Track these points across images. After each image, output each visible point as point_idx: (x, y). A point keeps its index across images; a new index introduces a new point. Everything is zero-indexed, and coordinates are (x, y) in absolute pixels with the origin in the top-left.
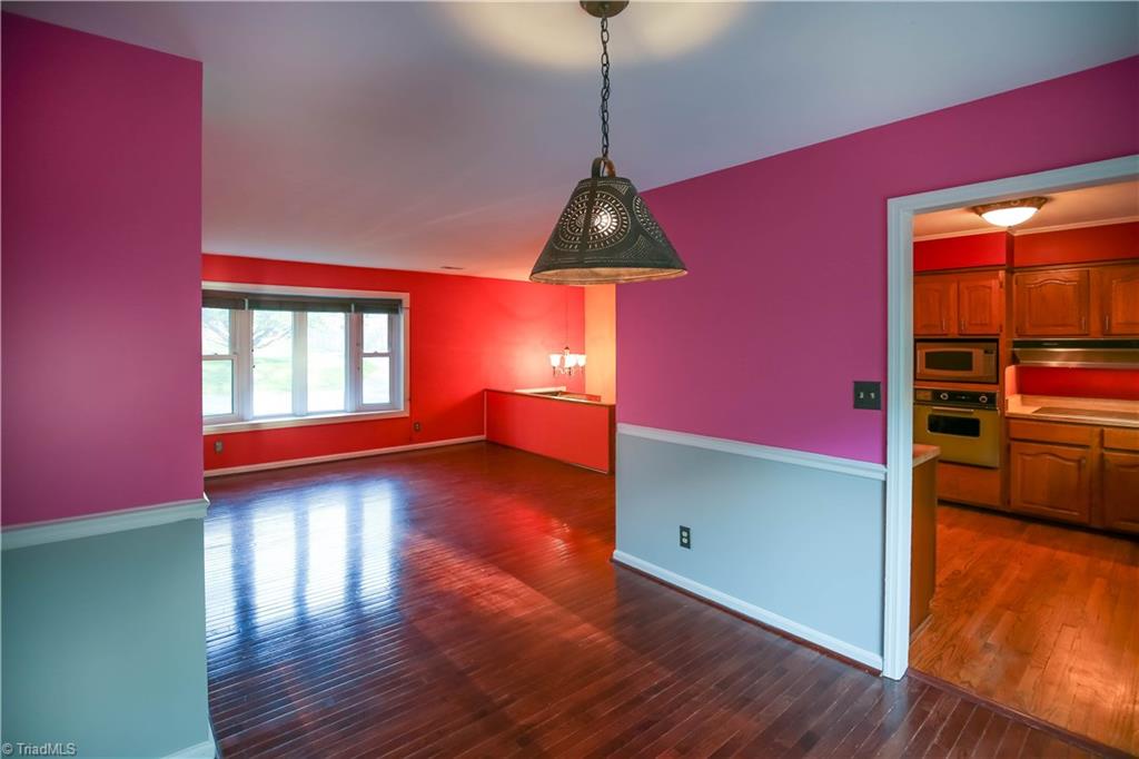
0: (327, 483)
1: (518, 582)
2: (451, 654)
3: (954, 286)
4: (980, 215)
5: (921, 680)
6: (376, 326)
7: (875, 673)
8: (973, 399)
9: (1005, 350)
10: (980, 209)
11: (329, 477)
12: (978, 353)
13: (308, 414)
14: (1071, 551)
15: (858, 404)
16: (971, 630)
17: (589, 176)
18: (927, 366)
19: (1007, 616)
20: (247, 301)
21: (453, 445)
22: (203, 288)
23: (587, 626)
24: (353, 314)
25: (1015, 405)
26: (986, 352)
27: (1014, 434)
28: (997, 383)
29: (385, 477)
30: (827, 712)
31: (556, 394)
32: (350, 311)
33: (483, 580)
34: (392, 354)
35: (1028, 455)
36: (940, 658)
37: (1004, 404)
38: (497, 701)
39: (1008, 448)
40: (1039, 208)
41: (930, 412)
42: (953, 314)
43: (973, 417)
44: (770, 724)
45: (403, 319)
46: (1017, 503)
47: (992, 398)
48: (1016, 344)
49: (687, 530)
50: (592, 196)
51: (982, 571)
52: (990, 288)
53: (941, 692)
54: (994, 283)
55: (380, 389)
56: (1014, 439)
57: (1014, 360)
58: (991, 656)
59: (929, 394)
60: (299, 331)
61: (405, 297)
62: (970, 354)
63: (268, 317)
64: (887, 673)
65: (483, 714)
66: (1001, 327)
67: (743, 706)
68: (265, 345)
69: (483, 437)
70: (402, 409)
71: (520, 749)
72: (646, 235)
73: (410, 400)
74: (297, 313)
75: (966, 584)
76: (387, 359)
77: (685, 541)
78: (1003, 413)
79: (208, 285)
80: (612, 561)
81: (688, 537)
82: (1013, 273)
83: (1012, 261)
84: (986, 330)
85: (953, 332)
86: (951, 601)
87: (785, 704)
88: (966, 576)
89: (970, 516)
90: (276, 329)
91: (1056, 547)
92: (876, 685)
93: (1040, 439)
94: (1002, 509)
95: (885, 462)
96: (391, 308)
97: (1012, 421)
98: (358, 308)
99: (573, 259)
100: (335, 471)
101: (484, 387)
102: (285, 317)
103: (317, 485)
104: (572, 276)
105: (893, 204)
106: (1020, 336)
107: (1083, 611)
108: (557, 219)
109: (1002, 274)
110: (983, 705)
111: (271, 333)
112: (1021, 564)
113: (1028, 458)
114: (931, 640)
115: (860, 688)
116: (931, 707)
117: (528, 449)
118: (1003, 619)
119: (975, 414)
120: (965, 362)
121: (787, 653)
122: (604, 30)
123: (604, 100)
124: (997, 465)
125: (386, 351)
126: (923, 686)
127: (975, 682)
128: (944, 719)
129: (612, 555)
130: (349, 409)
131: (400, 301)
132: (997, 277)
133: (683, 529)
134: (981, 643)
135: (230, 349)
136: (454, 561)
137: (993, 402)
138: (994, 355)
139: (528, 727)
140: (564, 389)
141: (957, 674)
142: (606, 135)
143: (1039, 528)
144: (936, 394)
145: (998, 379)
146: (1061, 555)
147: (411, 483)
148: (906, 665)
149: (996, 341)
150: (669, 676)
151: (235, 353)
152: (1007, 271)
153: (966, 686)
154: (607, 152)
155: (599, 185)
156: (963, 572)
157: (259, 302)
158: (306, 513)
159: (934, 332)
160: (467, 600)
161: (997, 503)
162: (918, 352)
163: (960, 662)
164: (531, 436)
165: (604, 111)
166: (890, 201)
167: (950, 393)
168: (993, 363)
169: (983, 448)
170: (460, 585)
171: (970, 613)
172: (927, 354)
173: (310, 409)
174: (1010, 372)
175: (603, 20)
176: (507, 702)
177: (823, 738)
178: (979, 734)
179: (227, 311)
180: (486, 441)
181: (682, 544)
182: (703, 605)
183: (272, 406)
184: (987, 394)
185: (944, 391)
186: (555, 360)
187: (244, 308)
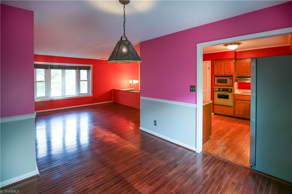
0: (70, 113)
1: (115, 135)
2: (97, 151)
3: (223, 63)
4: (226, 46)
5: (204, 153)
6: (84, 73)
7: (194, 152)
8: (227, 90)
9: (234, 78)
10: (226, 45)
11: (71, 112)
12: (228, 79)
13: (66, 96)
14: (247, 125)
15: (191, 91)
16: (218, 142)
17: (120, 40)
18: (217, 83)
19: (228, 139)
20: (49, 67)
21: (105, 103)
22: (34, 63)
23: (131, 144)
24: (78, 70)
25: (237, 91)
26: (230, 79)
27: (237, 98)
28: (233, 86)
29: (86, 112)
30: (182, 160)
31: (131, 90)
32: (77, 69)
33: (107, 135)
34: (88, 81)
35: (239, 103)
36: (210, 148)
37: (234, 92)
38: (106, 160)
39: (235, 102)
40: (239, 45)
41: (218, 94)
42: (223, 70)
43: (227, 94)
44: (168, 163)
45: (91, 71)
46: (237, 115)
47: (231, 90)
48: (237, 77)
49: (156, 121)
50: (120, 45)
51: (225, 130)
52: (231, 64)
53: (208, 155)
54: (232, 63)
55: (85, 90)
56: (237, 100)
57: (237, 81)
58: (221, 147)
59: (218, 89)
60: (63, 74)
61: (91, 66)
62: (227, 79)
63: (57, 71)
64: (197, 152)
65: (103, 163)
66: (233, 73)
67: (163, 160)
68: (56, 79)
69: (112, 102)
70: (91, 94)
71: (110, 170)
72: (131, 53)
73: (93, 92)
74: (63, 70)
75: (220, 133)
76: (87, 82)
77: (155, 124)
78: (234, 93)
79: (36, 63)
80: (139, 130)
81: (156, 123)
82: (237, 60)
83: (236, 58)
84: (231, 74)
85: (223, 74)
86: (216, 136)
87: (173, 158)
88: (221, 131)
89: (226, 118)
90: (58, 74)
91: (243, 124)
92: (194, 154)
93: (241, 99)
94: (234, 116)
95: (196, 104)
96: (88, 69)
97: (236, 95)
98: (79, 69)
99: (115, 58)
100: (73, 111)
101: (112, 89)
102: (60, 71)
103: (68, 114)
104: (119, 62)
105: (198, 45)
106: (238, 75)
107: (244, 138)
108: (114, 49)
109: (234, 60)
110: (216, 157)
111: (57, 75)
112: (234, 128)
113: (239, 104)
114: (209, 145)
115: (190, 155)
116: (205, 158)
117: (123, 104)
118: (227, 140)
119: (228, 94)
120: (225, 81)
121: (176, 148)
122: (124, 8)
123: (124, 23)
124: (232, 106)
125: (86, 79)
126: (205, 154)
127: (216, 153)
128: (207, 160)
129: (139, 128)
130: (77, 95)
131: (90, 67)
132: (232, 61)
133: (155, 121)
134: (220, 145)
135: (45, 80)
136: (100, 131)
137: (231, 91)
138: (232, 80)
139: (113, 165)
140: (133, 89)
141: (212, 152)
142: (124, 31)
143: (241, 120)
144: (219, 89)
145: (233, 85)
146: (244, 126)
147: (92, 113)
148: (202, 150)
149: (232, 76)
150: (148, 154)
151: (46, 80)
152: (235, 60)
153: (213, 154)
154: (125, 34)
155: (122, 42)
156: (221, 130)
157: (52, 67)
158: (65, 120)
159: (219, 74)
160: (102, 139)
161: (232, 115)
162: (215, 79)
163: (214, 149)
164: (124, 101)
165: (124, 26)
166: (197, 44)
167: (222, 89)
168: (232, 81)
169: (229, 102)
170: (101, 136)
171: (219, 139)
172: (217, 80)
173: (66, 95)
174: (236, 84)
175: (124, 5)
176: (109, 161)
177: (179, 165)
178: (214, 163)
179: (44, 69)
180: (113, 102)
181: (155, 125)
182: (159, 139)
183: (56, 94)
184: (230, 89)
185: (221, 88)
186: (131, 82)
187: (48, 69)
